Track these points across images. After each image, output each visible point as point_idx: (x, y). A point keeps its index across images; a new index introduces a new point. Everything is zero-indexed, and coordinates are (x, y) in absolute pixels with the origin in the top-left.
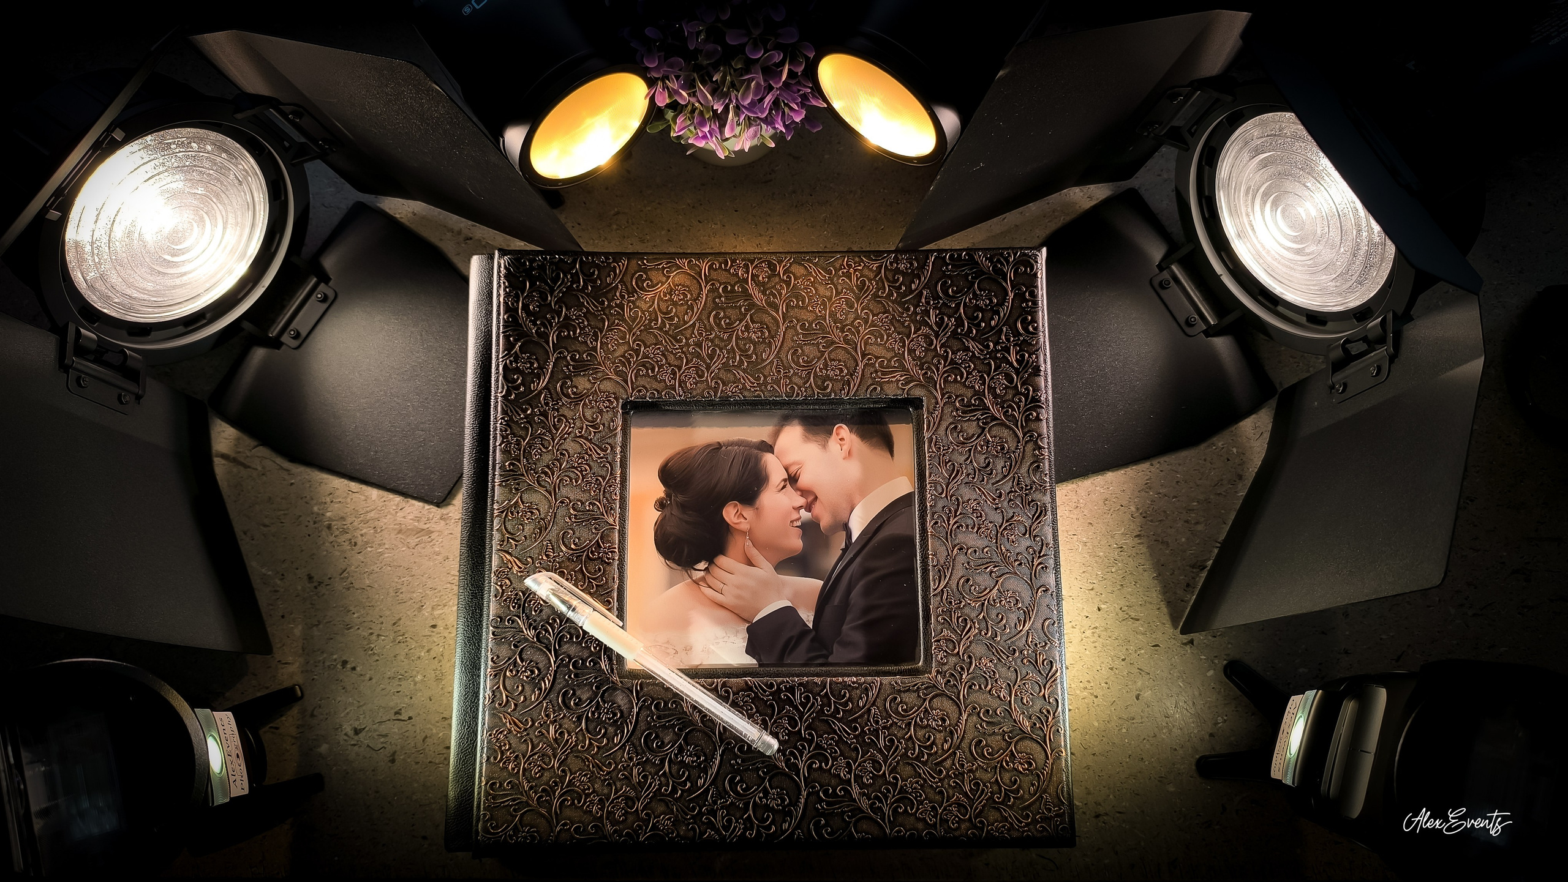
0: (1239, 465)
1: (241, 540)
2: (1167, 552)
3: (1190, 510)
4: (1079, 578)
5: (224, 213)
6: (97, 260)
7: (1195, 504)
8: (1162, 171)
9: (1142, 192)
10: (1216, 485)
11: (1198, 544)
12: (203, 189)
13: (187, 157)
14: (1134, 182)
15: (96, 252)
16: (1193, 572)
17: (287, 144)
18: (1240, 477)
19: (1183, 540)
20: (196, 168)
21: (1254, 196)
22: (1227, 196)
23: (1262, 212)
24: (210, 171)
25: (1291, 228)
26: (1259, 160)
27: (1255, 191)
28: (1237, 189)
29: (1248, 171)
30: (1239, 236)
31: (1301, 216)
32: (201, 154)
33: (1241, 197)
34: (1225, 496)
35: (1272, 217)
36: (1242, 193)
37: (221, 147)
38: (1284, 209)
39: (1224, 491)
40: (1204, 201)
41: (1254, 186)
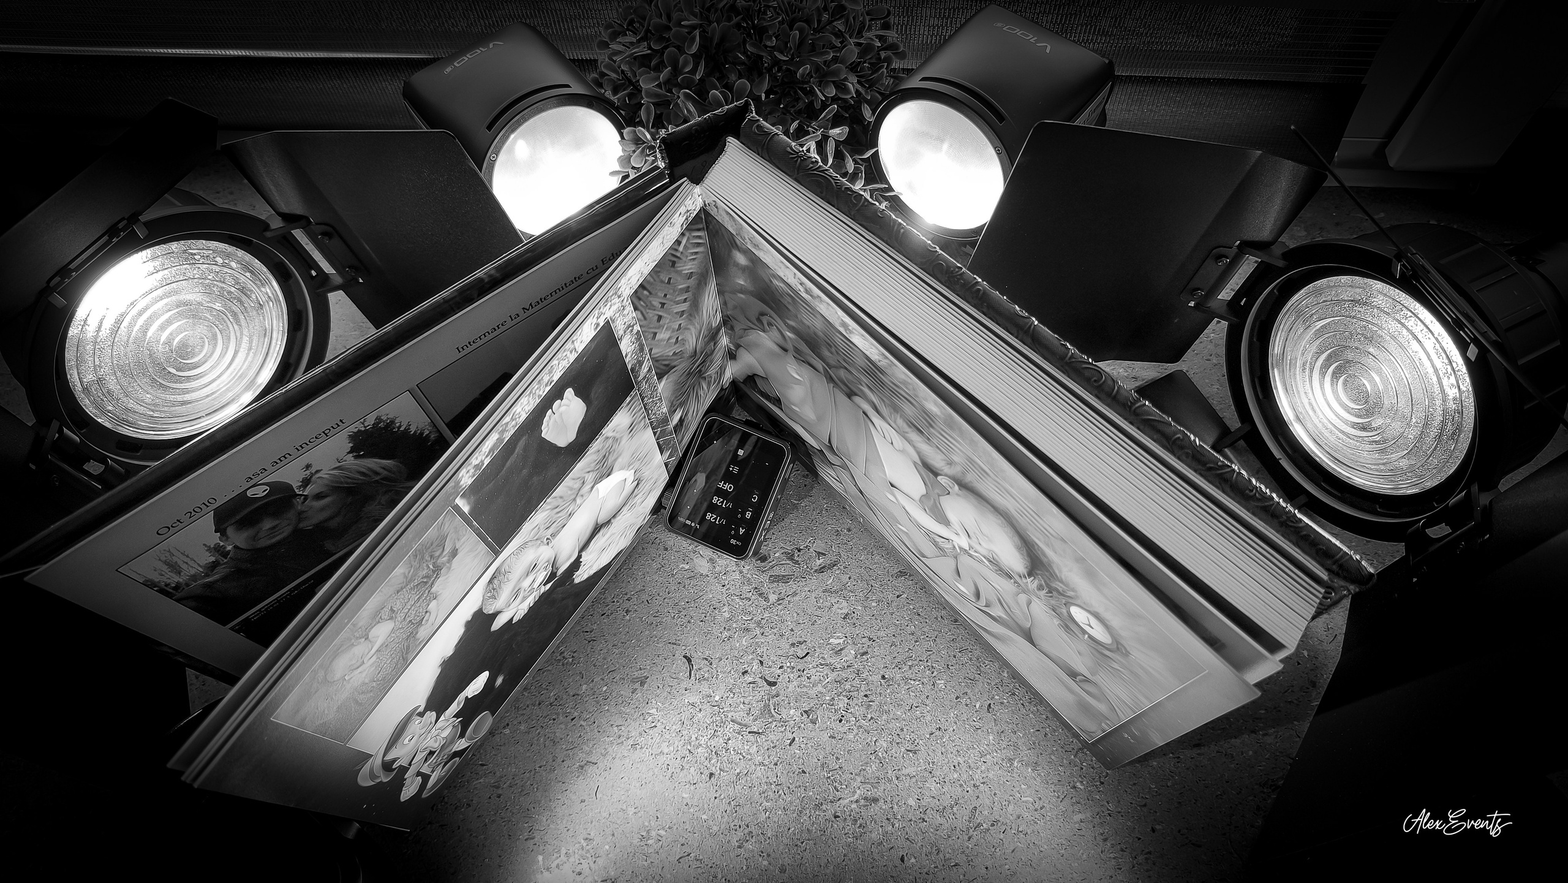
0: (1312, 670)
1: (191, 684)
2: (1233, 766)
3: (1257, 719)
4: (1129, 790)
5: (238, 335)
6: (97, 363)
7: (1263, 712)
8: (1211, 355)
9: (1190, 375)
10: (1286, 692)
11: (1268, 759)
12: (220, 305)
13: (211, 271)
14: (1181, 366)
15: (98, 353)
16: (1264, 793)
17: (314, 273)
18: (1314, 684)
19: (1251, 753)
20: (218, 283)
21: (1311, 370)
22: (1282, 373)
23: (1321, 388)
24: (233, 289)
25: (1354, 401)
26: (1314, 329)
27: (1313, 364)
28: (1292, 364)
29: (1303, 344)
30: (1298, 419)
31: (1366, 388)
32: (226, 270)
33: (1298, 373)
34: (1297, 705)
35: (1333, 390)
36: (1298, 369)
37: (247, 267)
38: (1346, 380)
39: (1296, 700)
40: (1256, 380)
41: (1311, 359)
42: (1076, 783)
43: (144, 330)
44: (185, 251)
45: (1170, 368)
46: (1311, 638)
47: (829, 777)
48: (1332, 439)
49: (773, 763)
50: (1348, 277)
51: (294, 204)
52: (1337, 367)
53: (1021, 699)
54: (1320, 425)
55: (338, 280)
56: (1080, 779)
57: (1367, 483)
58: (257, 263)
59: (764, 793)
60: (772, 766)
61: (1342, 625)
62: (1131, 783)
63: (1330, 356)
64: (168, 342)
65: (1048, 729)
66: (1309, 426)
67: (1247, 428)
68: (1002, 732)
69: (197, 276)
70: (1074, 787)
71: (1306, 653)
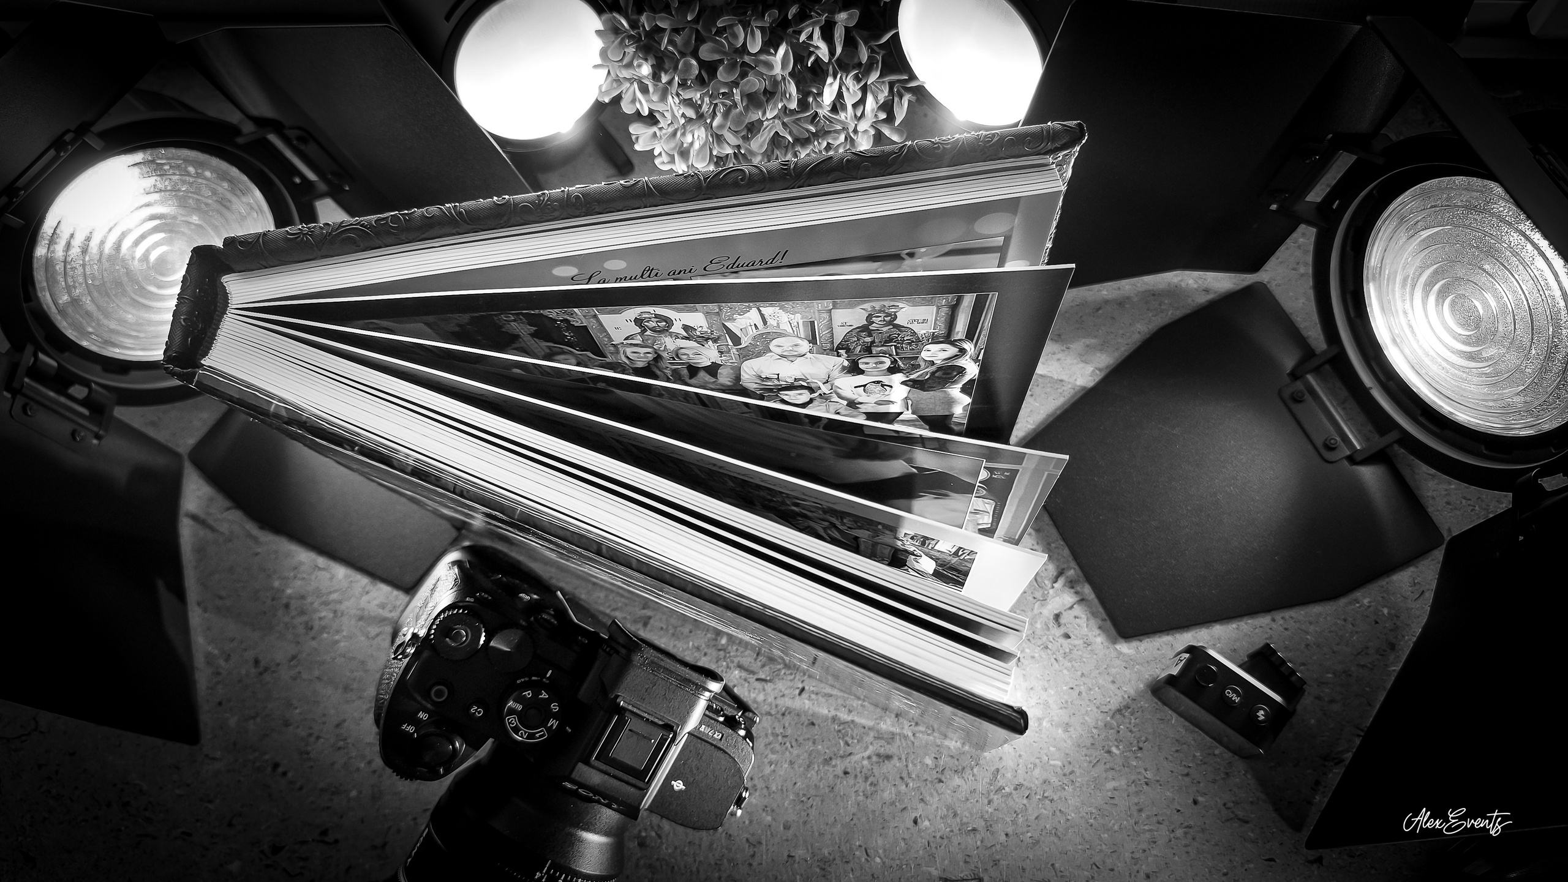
0: (1391, 630)
4: (1170, 758)
6: (70, 284)
7: (1330, 676)
9: (1272, 287)
10: (1359, 654)
13: (183, 182)
14: (1262, 276)
15: (69, 272)
17: (296, 180)
18: (1393, 647)
19: (1313, 721)
20: (193, 195)
21: (1413, 287)
22: (1379, 289)
23: (1424, 307)
24: (210, 201)
25: (1462, 326)
26: (1419, 240)
27: (1416, 280)
28: (1392, 279)
29: (1405, 256)
30: (1394, 341)
31: (1478, 311)
32: (200, 181)
33: (1397, 289)
34: (1371, 669)
35: (1437, 312)
36: (1397, 285)
37: (223, 177)
38: (1453, 301)
39: (1370, 663)
40: (1349, 296)
41: (1414, 274)
42: (1111, 747)
43: (118, 246)
44: (153, 162)
45: (1248, 279)
46: (1393, 594)
47: (839, 731)
48: (1434, 368)
49: (780, 713)
50: (1464, 178)
51: (263, 108)
52: (1444, 284)
53: (1054, 654)
54: (1420, 352)
55: (322, 187)
56: (1116, 743)
57: (1472, 420)
58: (234, 172)
59: (770, 744)
60: (779, 716)
61: (1431, 580)
62: (1173, 749)
63: (1436, 272)
64: (145, 257)
65: (1082, 687)
66: (1407, 351)
67: (1335, 351)
68: (1032, 689)
69: (169, 188)
70: (1109, 752)
71: (1386, 611)
